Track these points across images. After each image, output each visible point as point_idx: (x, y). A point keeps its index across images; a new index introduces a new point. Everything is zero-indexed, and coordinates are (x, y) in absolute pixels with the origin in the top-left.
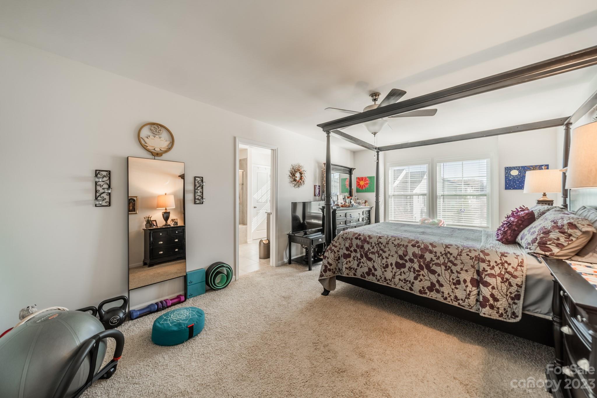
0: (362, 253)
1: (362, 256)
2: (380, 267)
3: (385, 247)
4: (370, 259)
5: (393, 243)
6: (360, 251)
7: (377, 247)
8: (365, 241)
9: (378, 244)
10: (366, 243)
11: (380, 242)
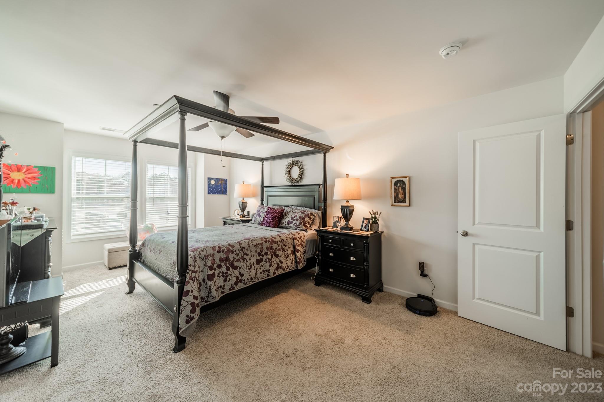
0: (228, 265)
1: (228, 269)
2: (246, 270)
3: (247, 250)
4: (235, 268)
5: (253, 245)
6: (225, 264)
7: (241, 253)
8: (229, 251)
9: (242, 250)
10: (230, 253)
11: (243, 247)
